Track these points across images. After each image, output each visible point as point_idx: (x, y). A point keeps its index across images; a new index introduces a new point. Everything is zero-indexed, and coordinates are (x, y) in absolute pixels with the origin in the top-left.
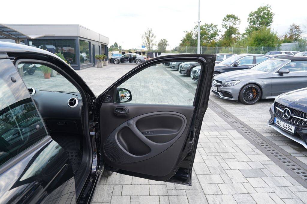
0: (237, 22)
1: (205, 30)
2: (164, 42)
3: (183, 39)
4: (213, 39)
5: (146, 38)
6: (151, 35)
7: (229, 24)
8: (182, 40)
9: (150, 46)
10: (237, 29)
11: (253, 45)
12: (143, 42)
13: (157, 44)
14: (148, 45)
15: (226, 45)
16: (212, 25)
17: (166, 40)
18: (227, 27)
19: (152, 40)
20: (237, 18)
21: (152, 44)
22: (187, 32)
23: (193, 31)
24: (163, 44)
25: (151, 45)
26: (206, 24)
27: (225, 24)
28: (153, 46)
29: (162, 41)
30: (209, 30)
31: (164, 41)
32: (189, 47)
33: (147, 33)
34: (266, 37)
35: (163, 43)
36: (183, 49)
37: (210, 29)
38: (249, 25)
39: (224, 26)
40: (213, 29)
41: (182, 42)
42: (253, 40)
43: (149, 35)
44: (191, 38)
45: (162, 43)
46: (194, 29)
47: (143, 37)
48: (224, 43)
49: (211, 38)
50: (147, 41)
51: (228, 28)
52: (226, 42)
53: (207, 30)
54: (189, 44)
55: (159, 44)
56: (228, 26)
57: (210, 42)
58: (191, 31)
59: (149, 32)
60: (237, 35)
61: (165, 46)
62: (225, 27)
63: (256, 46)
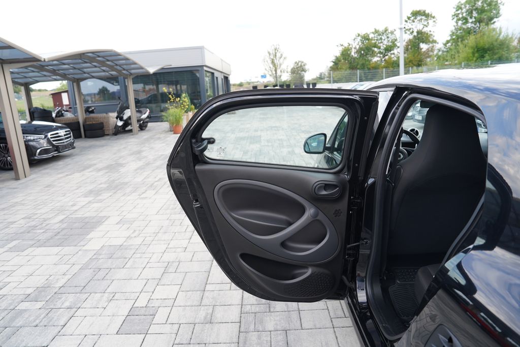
0: (431, 22)
1: (374, 40)
2: (301, 66)
3: (334, 58)
4: (389, 54)
5: (270, 62)
6: (278, 55)
7: (417, 26)
8: (334, 61)
9: (277, 75)
10: (432, 35)
11: (470, 60)
12: (266, 69)
13: (289, 70)
14: (274, 72)
15: (412, 63)
16: (386, 30)
17: (303, 62)
18: (413, 32)
19: (280, 65)
20: (431, 15)
21: (281, 71)
22: (342, 45)
23: (353, 43)
24: (298, 70)
25: (279, 73)
26: (376, 30)
27: (409, 28)
28: (283, 74)
29: (298, 65)
30: (381, 39)
31: (300, 63)
32: (347, 72)
33: (271, 53)
34: (495, 44)
35: (299, 67)
36: (336, 76)
37: (383, 38)
38: (454, 26)
39: (407, 31)
40: (388, 37)
41: (333, 64)
42: (471, 51)
43: (276, 56)
44: (349, 55)
45: (297, 68)
46: (354, 40)
47: (264, 59)
48: (409, 60)
49: (386, 53)
50: (272, 66)
51: (415, 34)
52: (412, 58)
53: (377, 40)
54: (348, 66)
55: (292, 70)
56: (415, 31)
57: (383, 59)
58: (349, 44)
59: (275, 50)
60: (431, 45)
61: (303, 72)
62: (409, 33)
63: (476, 61)
